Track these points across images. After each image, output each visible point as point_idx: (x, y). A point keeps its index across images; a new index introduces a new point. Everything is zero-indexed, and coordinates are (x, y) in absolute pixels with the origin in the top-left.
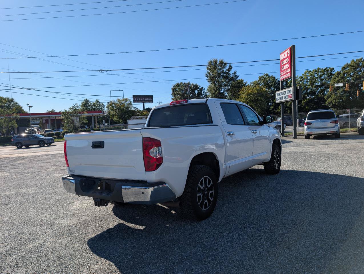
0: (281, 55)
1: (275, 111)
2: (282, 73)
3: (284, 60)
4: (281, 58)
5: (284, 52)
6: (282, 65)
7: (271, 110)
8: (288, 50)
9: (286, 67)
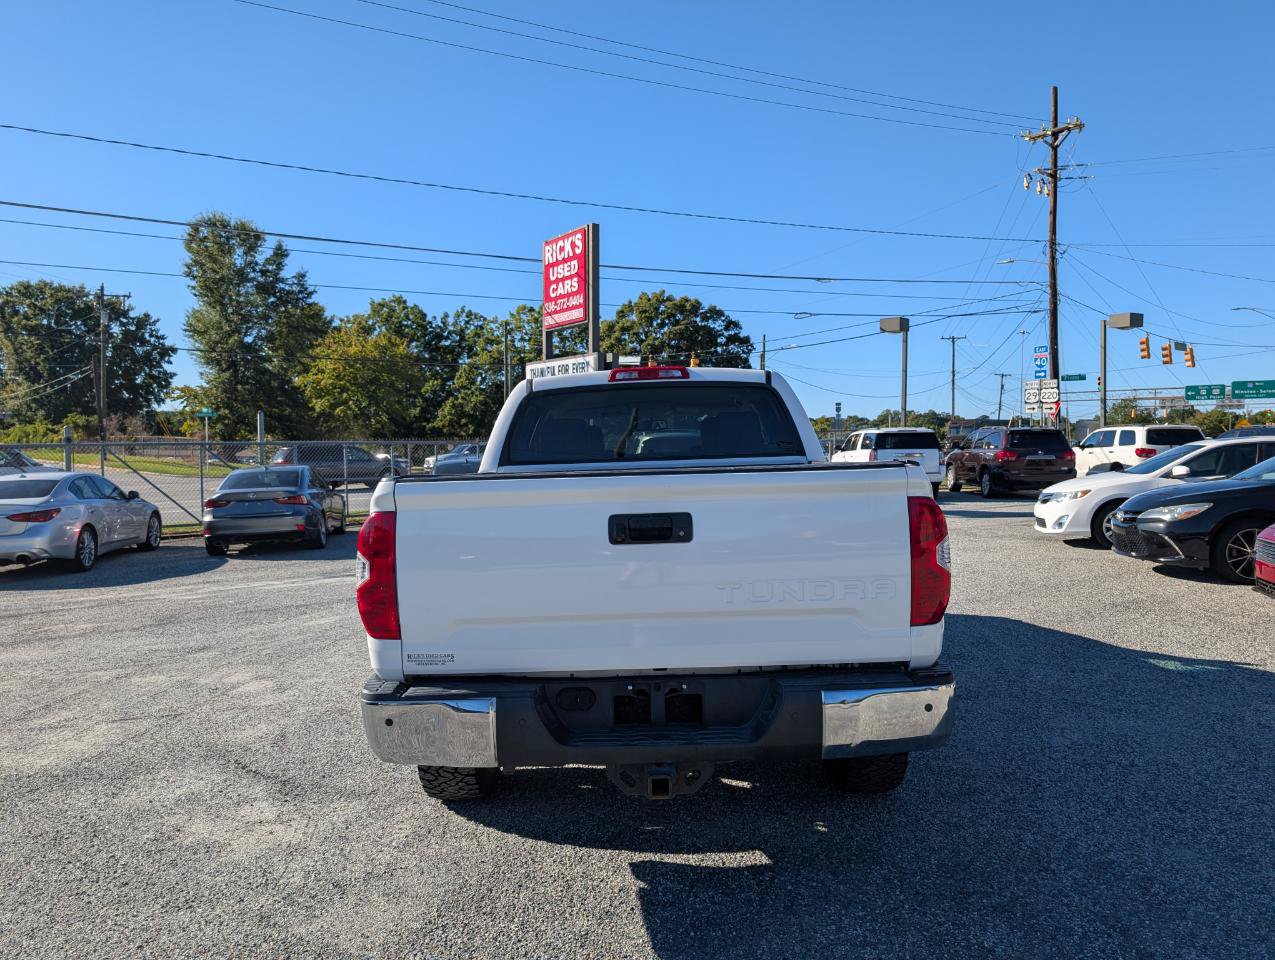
0: (547, 248)
1: (424, 424)
2: (552, 307)
3: (561, 266)
4: (549, 258)
5: (559, 239)
6: (553, 278)
7: (412, 423)
8: (575, 233)
9: (567, 287)
